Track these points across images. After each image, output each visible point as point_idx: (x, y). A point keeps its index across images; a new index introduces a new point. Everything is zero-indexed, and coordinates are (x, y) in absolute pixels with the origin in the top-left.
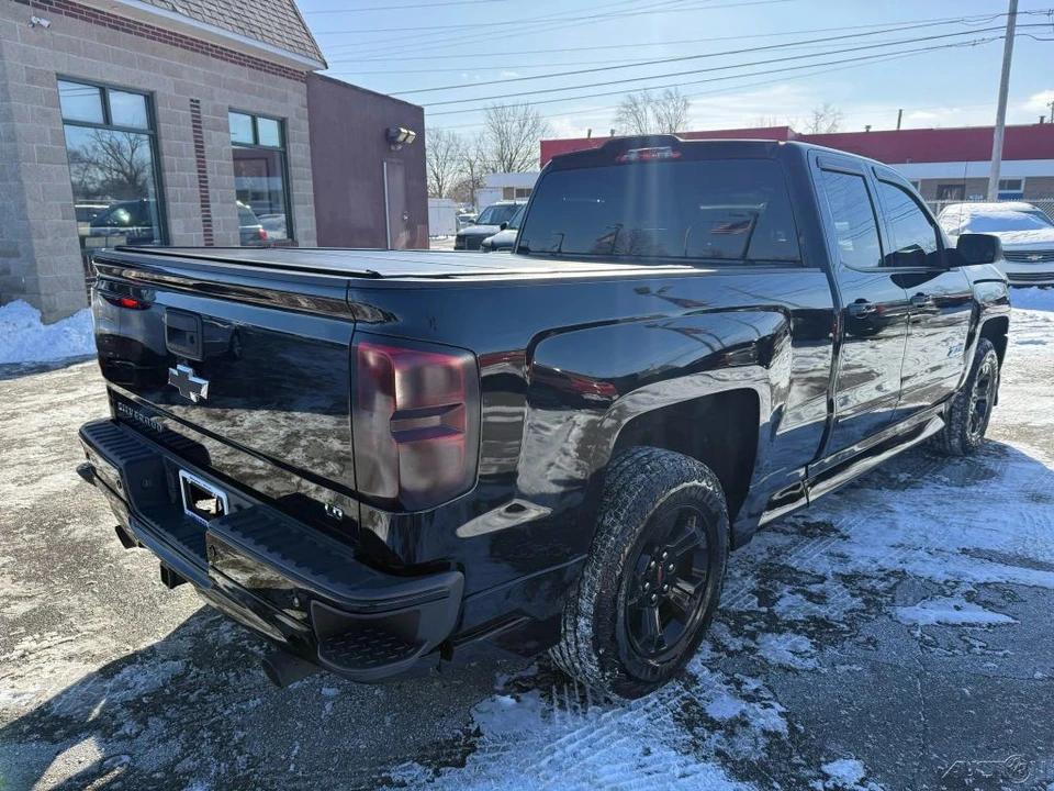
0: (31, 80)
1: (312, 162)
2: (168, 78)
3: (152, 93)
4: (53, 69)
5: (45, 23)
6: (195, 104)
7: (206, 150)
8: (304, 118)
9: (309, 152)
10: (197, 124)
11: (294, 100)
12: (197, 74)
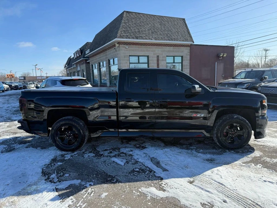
0: (124, 57)
1: (190, 65)
2: (152, 52)
3: (148, 56)
4: (129, 55)
5: (127, 47)
6: (158, 56)
7: (159, 65)
8: (188, 55)
9: (189, 62)
10: (158, 60)
11: (186, 52)
12: (158, 51)
